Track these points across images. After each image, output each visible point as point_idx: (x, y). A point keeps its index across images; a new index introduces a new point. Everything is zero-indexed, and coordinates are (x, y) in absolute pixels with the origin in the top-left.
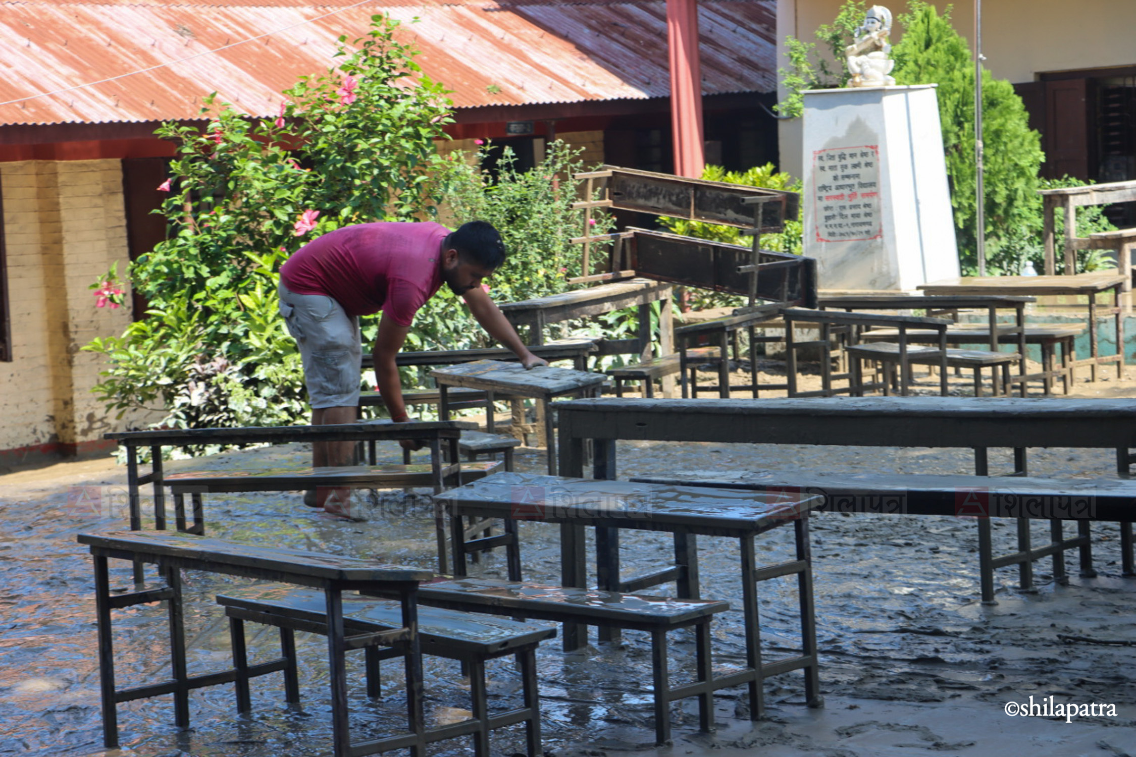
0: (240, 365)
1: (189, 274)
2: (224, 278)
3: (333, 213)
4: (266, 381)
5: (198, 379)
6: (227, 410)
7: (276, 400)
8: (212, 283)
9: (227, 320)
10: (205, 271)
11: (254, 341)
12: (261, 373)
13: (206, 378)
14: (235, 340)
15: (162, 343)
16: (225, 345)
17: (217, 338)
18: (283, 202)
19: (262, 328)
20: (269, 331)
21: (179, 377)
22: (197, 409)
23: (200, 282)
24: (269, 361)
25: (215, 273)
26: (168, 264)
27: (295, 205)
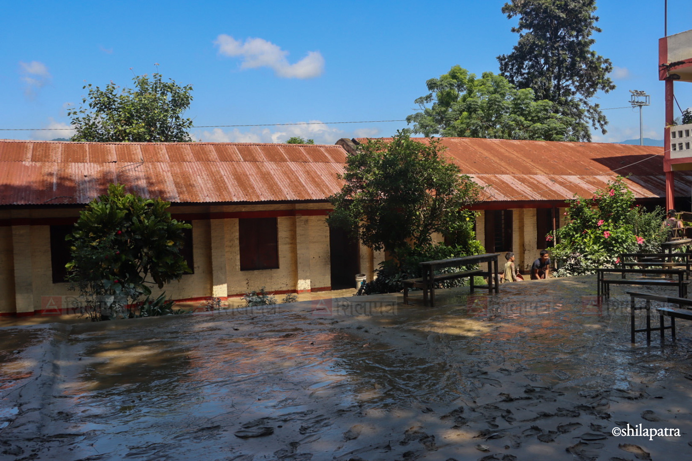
0: (583, 255)
1: (571, 234)
2: (579, 235)
3: (607, 221)
4: (589, 259)
5: (573, 257)
6: (580, 265)
7: (591, 263)
8: (576, 236)
9: (580, 244)
10: (574, 233)
11: (587, 249)
12: (589, 257)
13: (575, 258)
14: (581, 249)
15: (564, 249)
16: (579, 250)
17: (577, 249)
18: (593, 218)
19: (589, 247)
20: (591, 248)
21: (568, 257)
22: (573, 265)
23: (573, 235)
24: (590, 254)
25: (577, 234)
26: (566, 231)
27: (597, 219)
